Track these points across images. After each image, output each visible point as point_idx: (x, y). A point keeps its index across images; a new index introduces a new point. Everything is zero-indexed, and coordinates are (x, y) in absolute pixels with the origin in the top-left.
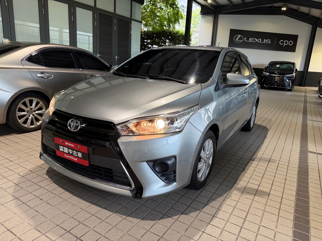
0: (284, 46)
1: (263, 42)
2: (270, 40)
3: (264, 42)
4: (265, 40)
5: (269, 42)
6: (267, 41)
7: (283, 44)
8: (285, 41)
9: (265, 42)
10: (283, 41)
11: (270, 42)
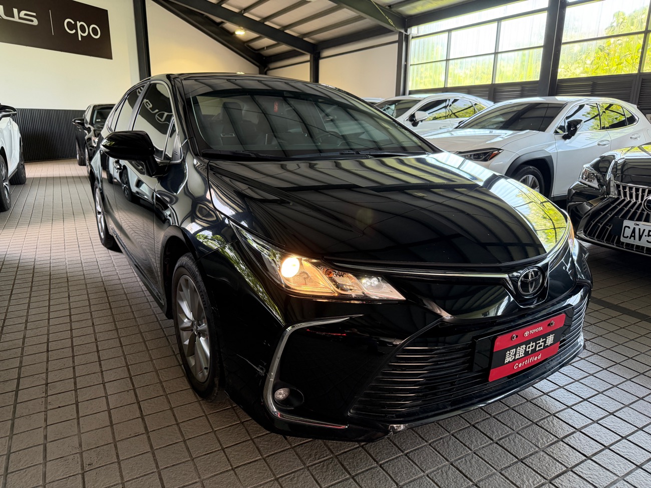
0: (80, 39)
1: (13, 17)
2: (34, 14)
3: (16, 19)
4: (19, 13)
5: (32, 21)
6: (26, 15)
7: (74, 31)
8: (79, 24)
9: (20, 18)
10: (73, 23)
11: (35, 22)
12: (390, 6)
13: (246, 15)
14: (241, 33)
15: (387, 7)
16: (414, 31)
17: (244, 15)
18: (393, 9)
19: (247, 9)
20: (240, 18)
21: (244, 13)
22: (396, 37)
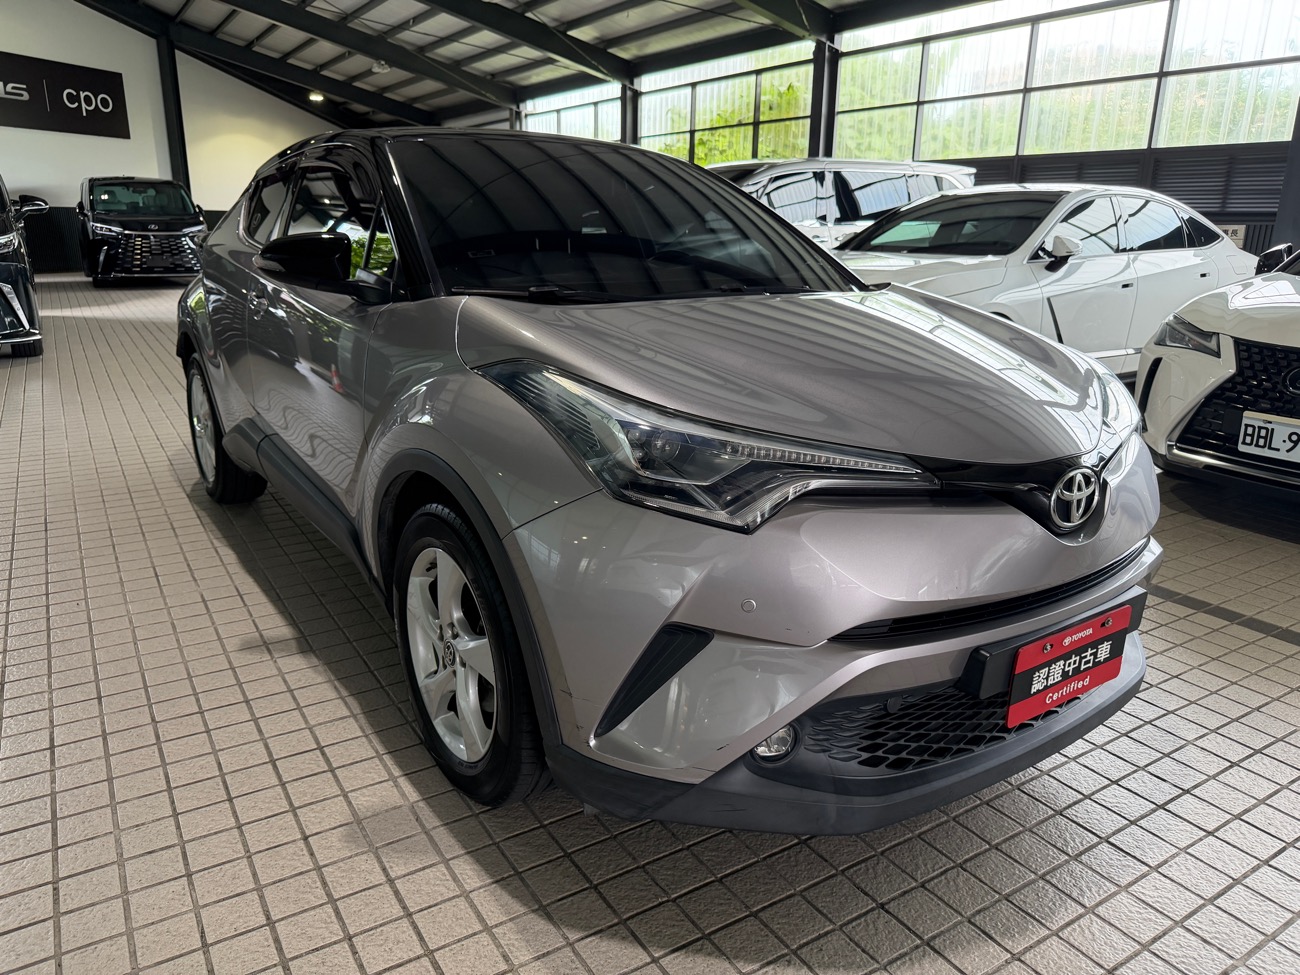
12: (493, 75)
13: (325, 73)
14: (316, 98)
15: (489, 77)
16: (529, 106)
17: (322, 73)
18: (496, 80)
19: (324, 66)
20: (315, 77)
21: (321, 70)
22: (506, 114)
